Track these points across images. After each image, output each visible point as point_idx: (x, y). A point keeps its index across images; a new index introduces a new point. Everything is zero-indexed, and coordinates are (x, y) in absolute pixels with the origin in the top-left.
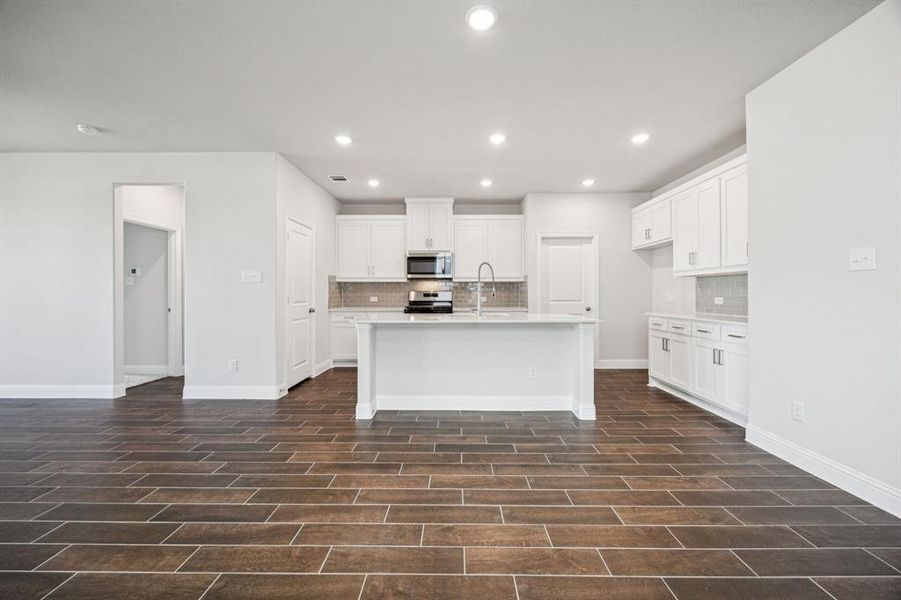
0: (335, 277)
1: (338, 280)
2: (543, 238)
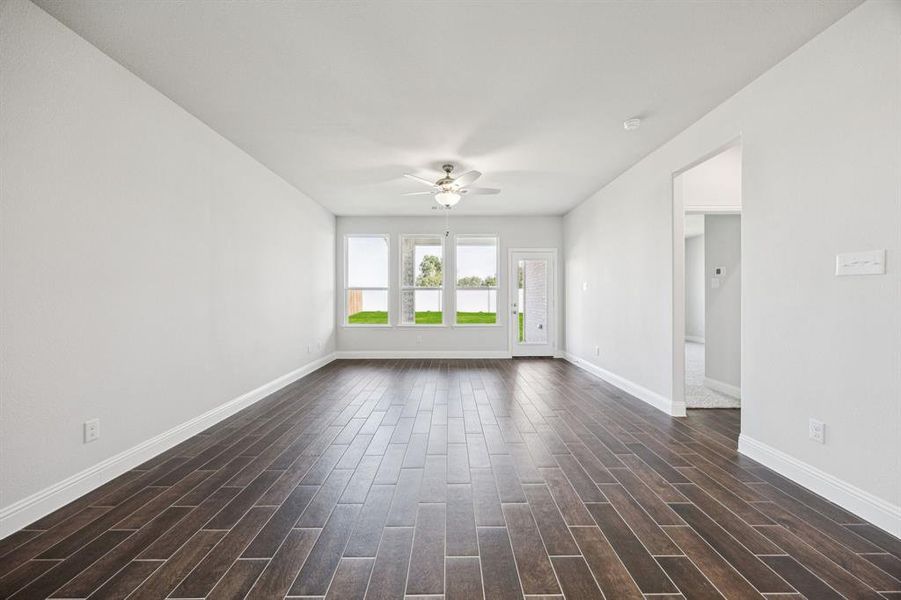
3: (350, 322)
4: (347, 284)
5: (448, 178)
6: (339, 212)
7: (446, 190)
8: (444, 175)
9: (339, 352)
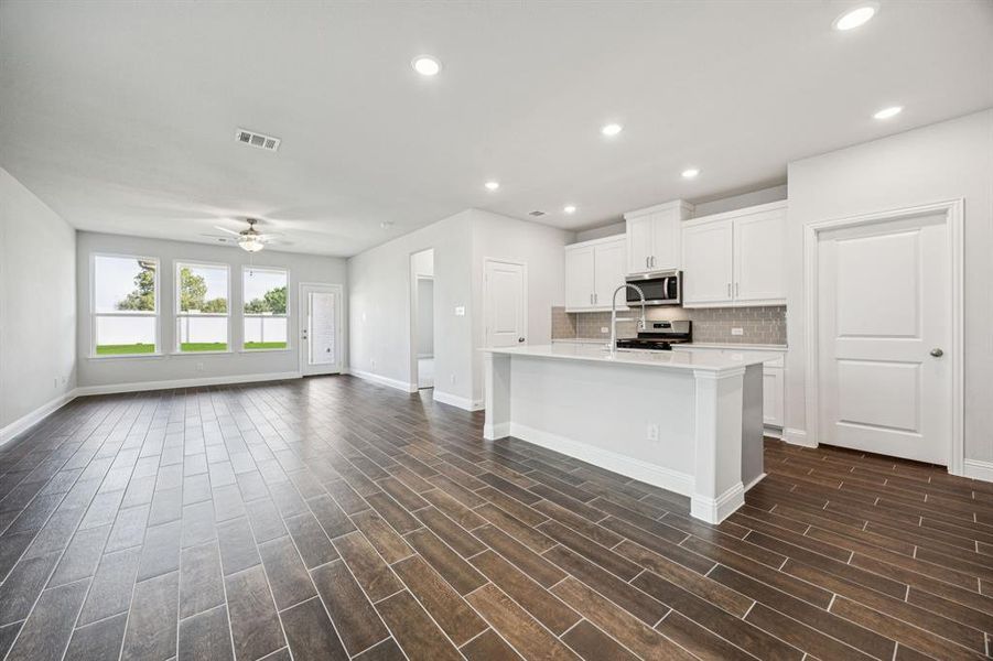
0: (564, 308)
1: (567, 311)
2: (818, 232)
3: (98, 353)
4: (94, 309)
5: (251, 229)
6: (82, 227)
7: (249, 240)
8: (247, 226)
9: (81, 388)
